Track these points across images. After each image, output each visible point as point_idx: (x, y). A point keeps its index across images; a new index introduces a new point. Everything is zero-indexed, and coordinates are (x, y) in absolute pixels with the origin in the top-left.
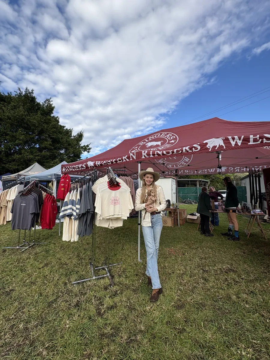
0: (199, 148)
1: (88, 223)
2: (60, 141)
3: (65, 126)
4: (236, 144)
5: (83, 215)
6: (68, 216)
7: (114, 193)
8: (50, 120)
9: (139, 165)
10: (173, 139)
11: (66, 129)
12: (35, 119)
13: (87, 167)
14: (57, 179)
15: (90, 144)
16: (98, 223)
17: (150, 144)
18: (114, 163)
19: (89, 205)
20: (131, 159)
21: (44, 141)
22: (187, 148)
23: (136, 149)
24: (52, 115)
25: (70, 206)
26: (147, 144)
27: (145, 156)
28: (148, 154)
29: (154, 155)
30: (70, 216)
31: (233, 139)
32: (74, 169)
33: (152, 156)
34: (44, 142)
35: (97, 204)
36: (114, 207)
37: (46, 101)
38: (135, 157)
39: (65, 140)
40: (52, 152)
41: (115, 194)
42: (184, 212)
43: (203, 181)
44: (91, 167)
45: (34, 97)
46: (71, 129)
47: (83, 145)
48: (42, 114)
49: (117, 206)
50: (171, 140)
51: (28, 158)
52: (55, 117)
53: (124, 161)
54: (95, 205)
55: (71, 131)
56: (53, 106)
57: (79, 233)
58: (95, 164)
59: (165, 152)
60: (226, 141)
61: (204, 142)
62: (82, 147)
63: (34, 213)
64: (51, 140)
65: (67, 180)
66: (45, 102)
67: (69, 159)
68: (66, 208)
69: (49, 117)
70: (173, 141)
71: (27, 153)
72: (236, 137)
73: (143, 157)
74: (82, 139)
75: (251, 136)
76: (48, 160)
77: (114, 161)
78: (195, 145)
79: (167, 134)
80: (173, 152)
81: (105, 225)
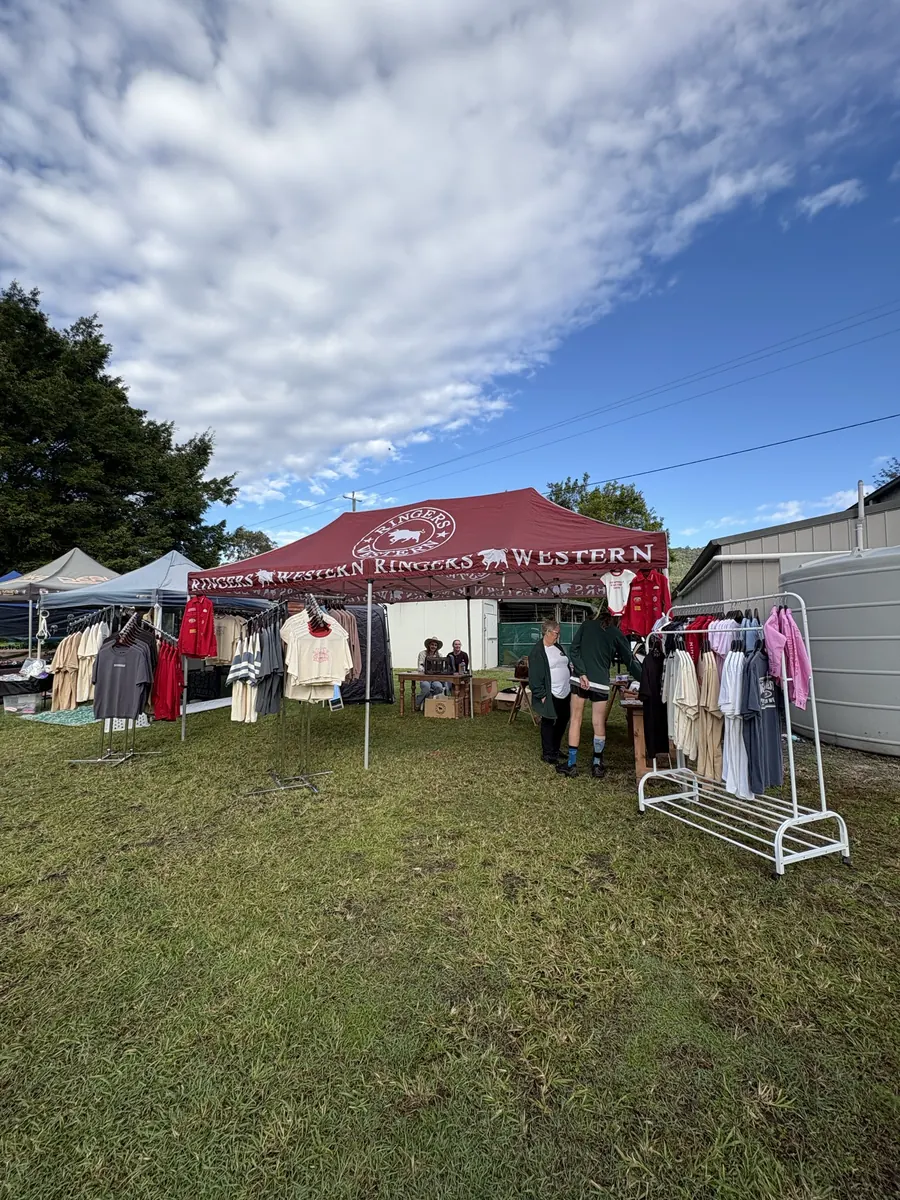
0: (471, 563)
1: (274, 692)
2: (130, 468)
3: (145, 412)
4: (523, 563)
5: (267, 677)
6: (241, 679)
7: (320, 642)
8: (95, 394)
9: (370, 585)
10: (445, 529)
11: (150, 423)
12: (44, 390)
13: (257, 583)
14: (164, 603)
15: (233, 477)
16: (289, 694)
17: (399, 535)
18: (320, 578)
19: (276, 662)
20: (354, 574)
21: (75, 464)
22: (452, 562)
23: (367, 544)
24: (101, 373)
25: (245, 664)
26: (392, 534)
27: (380, 570)
28: (387, 567)
29: (396, 568)
30: (244, 679)
31: (519, 553)
32: (223, 585)
33: (393, 571)
34: (77, 469)
35: (291, 660)
36: (319, 666)
37: (79, 324)
38: (361, 570)
39: (148, 462)
40: (105, 504)
41: (322, 644)
42: (487, 684)
43: (572, 606)
44: (266, 583)
45: (42, 315)
46: (169, 423)
47: (211, 479)
48: (69, 374)
49: (325, 664)
50: (441, 531)
51: (19, 523)
52: (109, 380)
53: (340, 575)
54: (287, 661)
55: (167, 429)
56: (103, 342)
57: (259, 710)
58: (275, 578)
59: (415, 567)
60: (510, 554)
61: (479, 554)
62: (206, 485)
63: (145, 683)
64: (102, 463)
65: (205, 611)
66: (75, 328)
67: (165, 528)
68: (239, 666)
69: (90, 385)
70: (443, 534)
71: (19, 505)
72: (522, 551)
73: (377, 571)
74: (207, 460)
75: (541, 553)
76: (87, 530)
77: (318, 574)
78: (464, 558)
79: (436, 515)
80: (429, 567)
81: (303, 697)
